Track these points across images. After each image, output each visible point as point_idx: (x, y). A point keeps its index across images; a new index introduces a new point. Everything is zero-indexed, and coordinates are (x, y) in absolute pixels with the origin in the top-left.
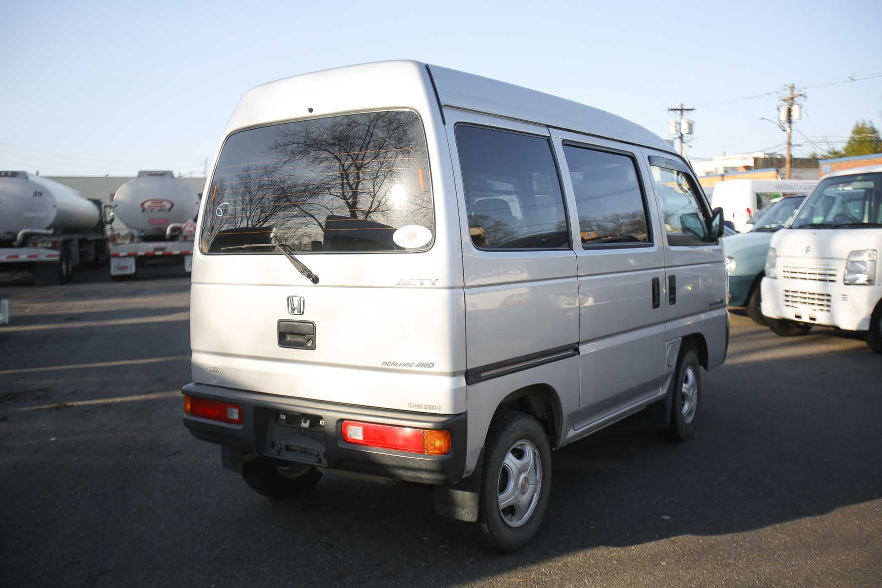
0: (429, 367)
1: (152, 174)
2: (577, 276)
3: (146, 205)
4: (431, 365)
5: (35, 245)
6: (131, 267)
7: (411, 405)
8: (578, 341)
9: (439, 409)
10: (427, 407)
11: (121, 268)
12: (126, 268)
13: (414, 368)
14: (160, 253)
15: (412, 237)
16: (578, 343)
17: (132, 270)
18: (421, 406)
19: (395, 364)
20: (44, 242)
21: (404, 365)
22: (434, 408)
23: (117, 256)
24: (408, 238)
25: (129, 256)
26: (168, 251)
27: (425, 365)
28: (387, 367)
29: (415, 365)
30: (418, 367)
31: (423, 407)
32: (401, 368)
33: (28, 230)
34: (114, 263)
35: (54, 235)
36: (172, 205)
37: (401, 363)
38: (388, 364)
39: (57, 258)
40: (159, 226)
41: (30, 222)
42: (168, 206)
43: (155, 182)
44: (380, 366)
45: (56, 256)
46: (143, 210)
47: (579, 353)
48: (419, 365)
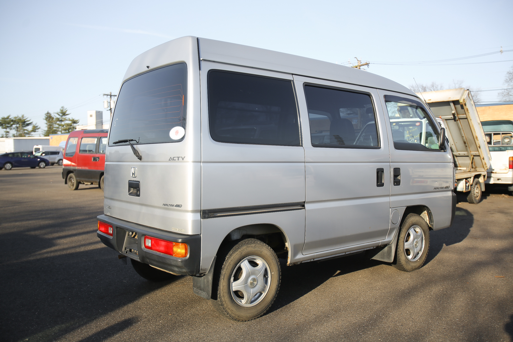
2: (304, 162)
8: (304, 201)
15: (177, 133)
16: (304, 202)
29: (174, 206)
47: (305, 208)
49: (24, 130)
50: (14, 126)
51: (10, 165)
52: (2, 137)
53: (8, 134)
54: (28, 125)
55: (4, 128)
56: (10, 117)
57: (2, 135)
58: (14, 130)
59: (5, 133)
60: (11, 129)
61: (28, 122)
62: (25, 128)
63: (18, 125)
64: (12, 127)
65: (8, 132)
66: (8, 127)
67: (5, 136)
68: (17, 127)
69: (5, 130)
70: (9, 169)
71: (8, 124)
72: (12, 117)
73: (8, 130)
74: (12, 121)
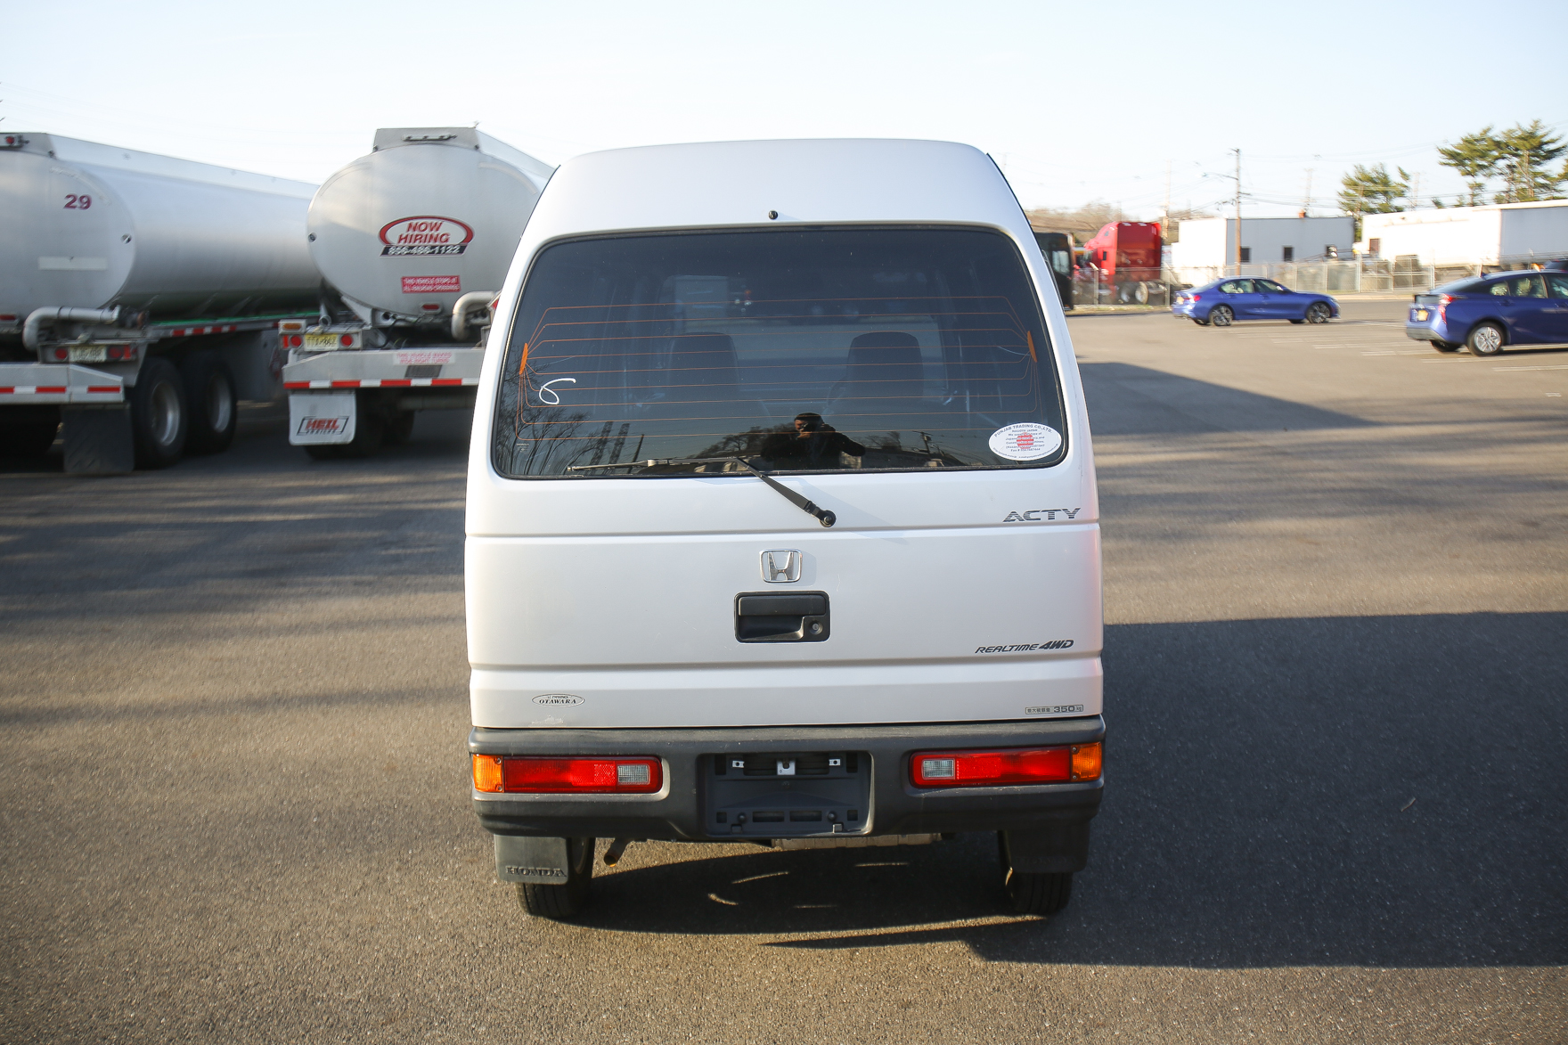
0: (1064, 647)
1: (416, 139)
3: (392, 235)
4: (1069, 643)
5: (62, 357)
6: (344, 426)
7: (1029, 710)
9: (1080, 710)
10: (1058, 709)
11: (317, 425)
12: (331, 425)
13: (1037, 651)
14: (427, 382)
15: (1026, 442)
17: (346, 433)
18: (1048, 710)
19: (1001, 649)
20: (85, 345)
21: (1019, 648)
22: (1071, 709)
23: (303, 388)
24: (1019, 445)
25: (337, 388)
26: (446, 375)
27: (1058, 645)
28: (985, 654)
29: (1039, 646)
30: (1046, 648)
31: (1052, 710)
32: (1013, 652)
33: (52, 311)
34: (299, 408)
35: (121, 323)
36: (470, 234)
37: (1013, 647)
38: (988, 650)
39: (118, 397)
40: (432, 299)
41: (61, 285)
42: (457, 235)
43: (425, 164)
44: (973, 654)
45: (115, 389)
46: (386, 252)
48: (1047, 646)
49: (1536, 175)
50: (1501, 164)
51: (1495, 333)
52: (1460, 205)
53: (1477, 191)
54: (1550, 155)
55: (1469, 173)
56: (1490, 134)
57: (1461, 196)
58: (1501, 178)
59: (1470, 191)
60: (1490, 175)
61: (1552, 147)
62: (1539, 169)
63: (1515, 160)
64: (1494, 170)
65: (1479, 186)
66: (1481, 167)
67: (1468, 199)
68: (1511, 167)
69: (1470, 179)
70: (1491, 349)
71: (1483, 156)
72: (1497, 134)
73: (1480, 179)
74: (1498, 145)
